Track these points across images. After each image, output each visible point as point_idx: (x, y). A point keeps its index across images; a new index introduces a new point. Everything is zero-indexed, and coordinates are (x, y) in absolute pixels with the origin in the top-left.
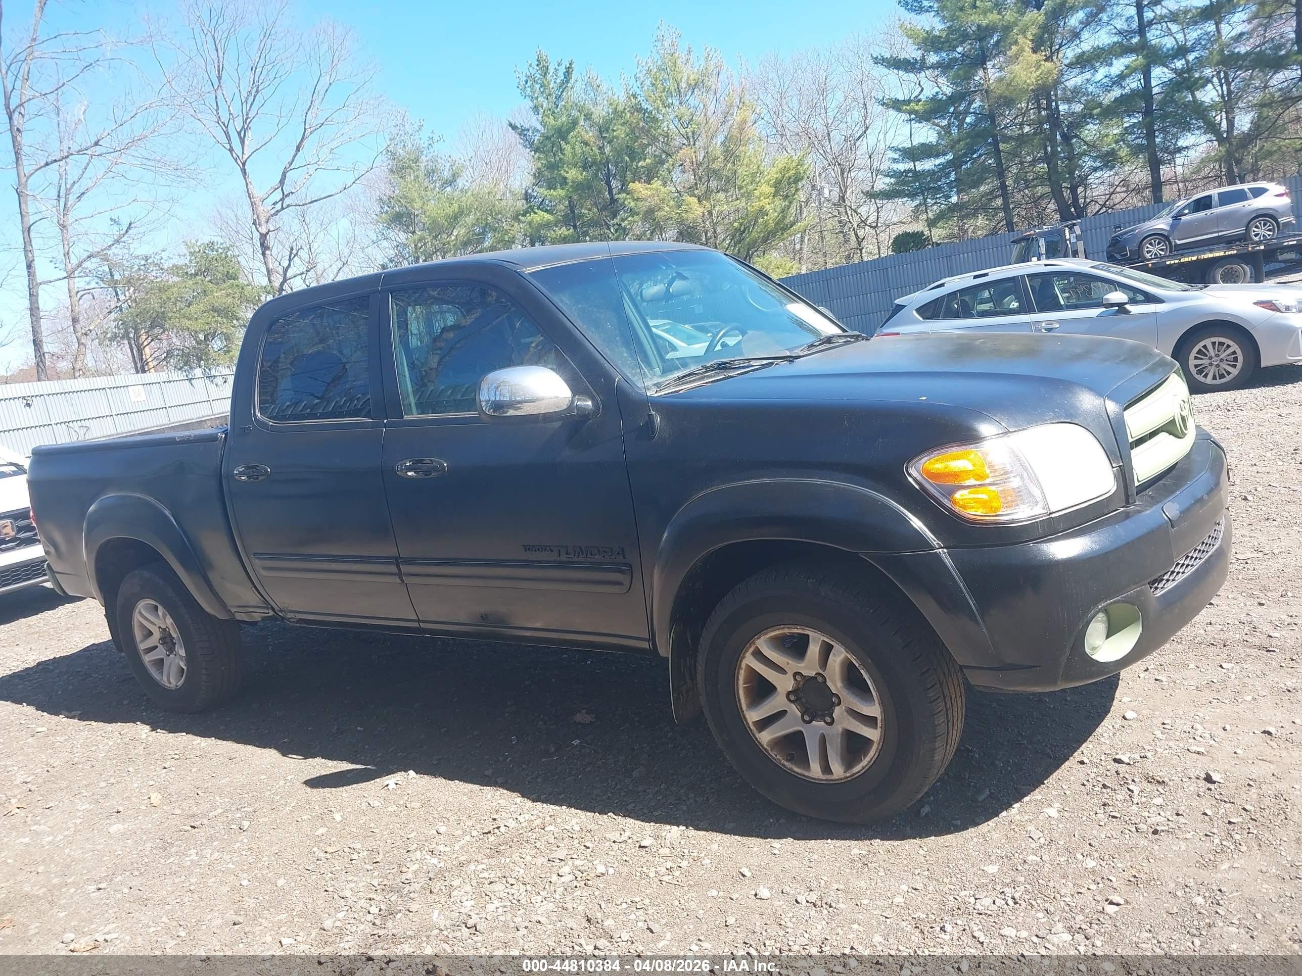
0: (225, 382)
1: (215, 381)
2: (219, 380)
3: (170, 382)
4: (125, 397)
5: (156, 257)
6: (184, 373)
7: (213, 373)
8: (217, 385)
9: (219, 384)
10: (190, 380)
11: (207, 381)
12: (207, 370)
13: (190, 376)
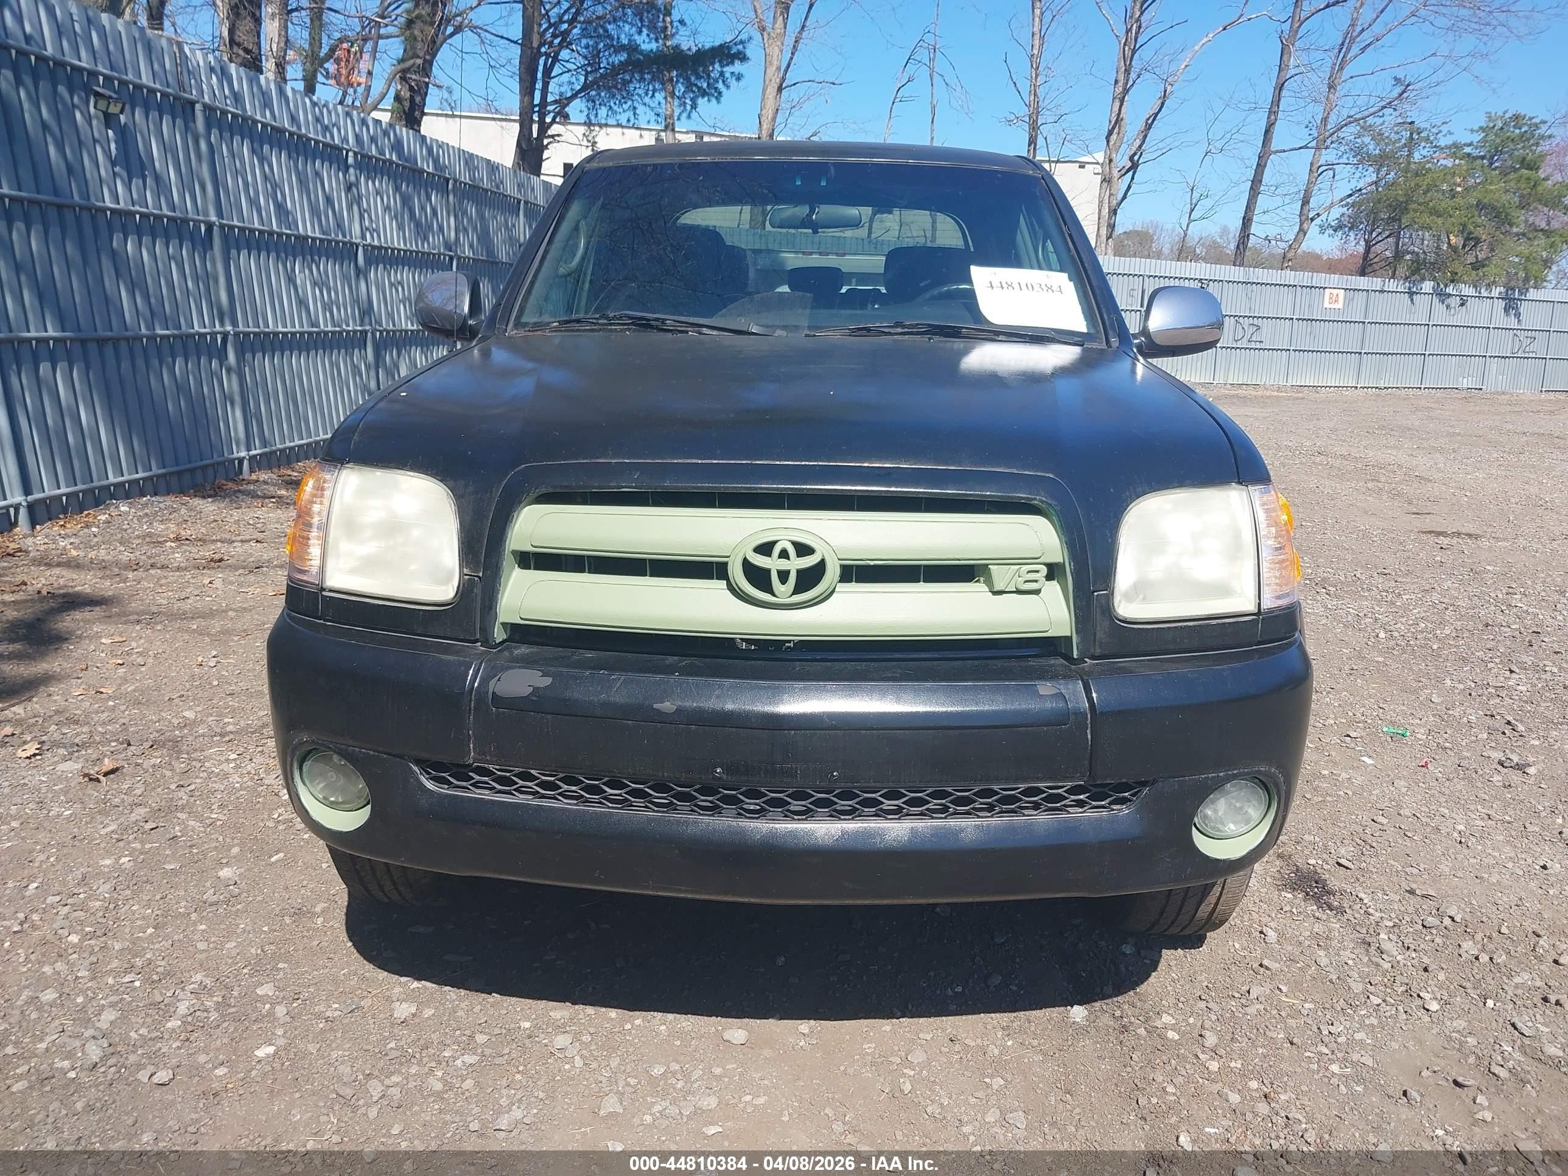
0: (1462, 305)
1: (1448, 301)
2: (1454, 302)
3: (1382, 291)
4: (1316, 303)
5: (1432, 130)
6: (1407, 284)
7: (1450, 290)
8: (1448, 307)
9: (1453, 305)
10: (1411, 294)
11: (1436, 300)
12: (1442, 286)
13: (1414, 290)
